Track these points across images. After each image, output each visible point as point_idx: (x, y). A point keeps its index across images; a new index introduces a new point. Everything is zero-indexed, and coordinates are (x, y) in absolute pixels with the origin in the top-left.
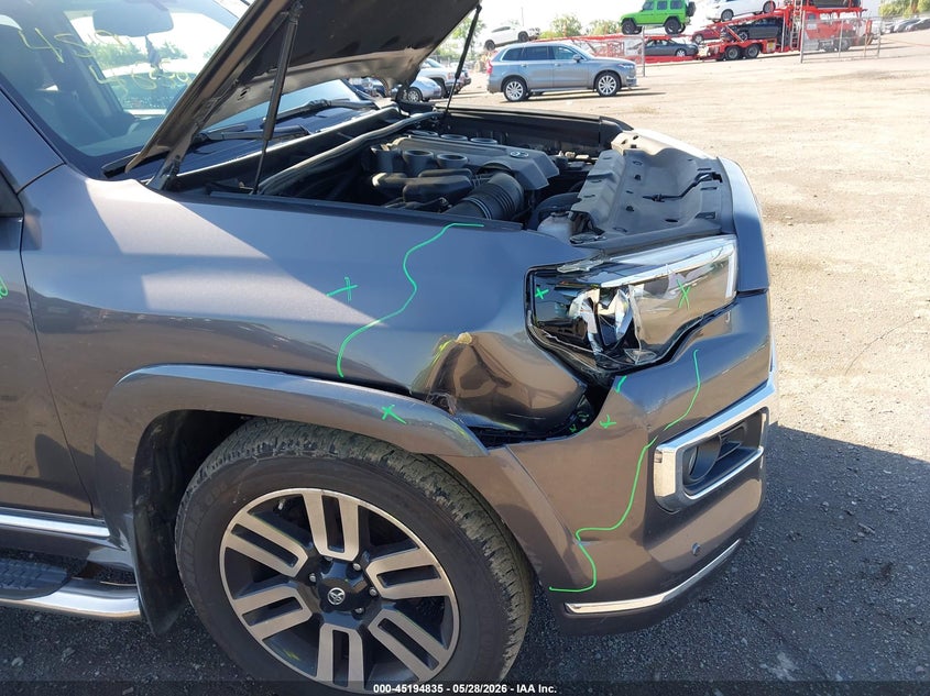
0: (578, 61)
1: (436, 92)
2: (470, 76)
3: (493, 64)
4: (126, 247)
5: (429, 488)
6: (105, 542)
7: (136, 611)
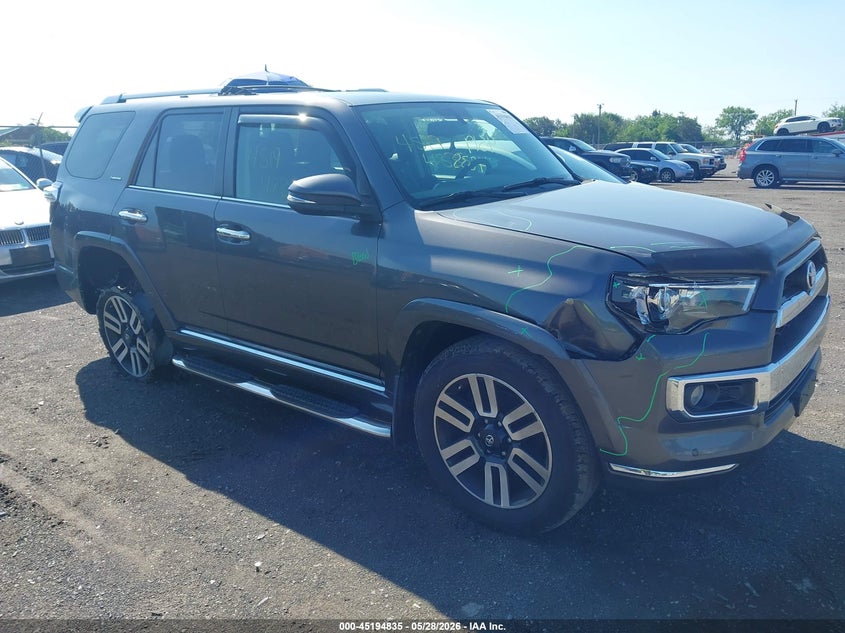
0: (837, 155)
1: (688, 174)
2: (726, 161)
3: (747, 153)
4: (426, 241)
5: (524, 365)
6: (382, 394)
7: (389, 435)
